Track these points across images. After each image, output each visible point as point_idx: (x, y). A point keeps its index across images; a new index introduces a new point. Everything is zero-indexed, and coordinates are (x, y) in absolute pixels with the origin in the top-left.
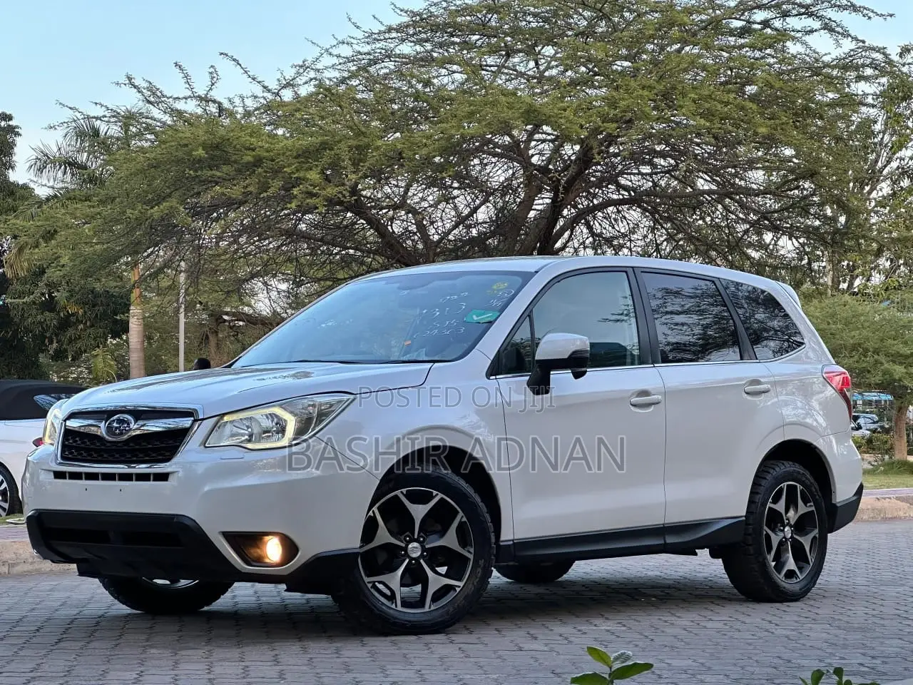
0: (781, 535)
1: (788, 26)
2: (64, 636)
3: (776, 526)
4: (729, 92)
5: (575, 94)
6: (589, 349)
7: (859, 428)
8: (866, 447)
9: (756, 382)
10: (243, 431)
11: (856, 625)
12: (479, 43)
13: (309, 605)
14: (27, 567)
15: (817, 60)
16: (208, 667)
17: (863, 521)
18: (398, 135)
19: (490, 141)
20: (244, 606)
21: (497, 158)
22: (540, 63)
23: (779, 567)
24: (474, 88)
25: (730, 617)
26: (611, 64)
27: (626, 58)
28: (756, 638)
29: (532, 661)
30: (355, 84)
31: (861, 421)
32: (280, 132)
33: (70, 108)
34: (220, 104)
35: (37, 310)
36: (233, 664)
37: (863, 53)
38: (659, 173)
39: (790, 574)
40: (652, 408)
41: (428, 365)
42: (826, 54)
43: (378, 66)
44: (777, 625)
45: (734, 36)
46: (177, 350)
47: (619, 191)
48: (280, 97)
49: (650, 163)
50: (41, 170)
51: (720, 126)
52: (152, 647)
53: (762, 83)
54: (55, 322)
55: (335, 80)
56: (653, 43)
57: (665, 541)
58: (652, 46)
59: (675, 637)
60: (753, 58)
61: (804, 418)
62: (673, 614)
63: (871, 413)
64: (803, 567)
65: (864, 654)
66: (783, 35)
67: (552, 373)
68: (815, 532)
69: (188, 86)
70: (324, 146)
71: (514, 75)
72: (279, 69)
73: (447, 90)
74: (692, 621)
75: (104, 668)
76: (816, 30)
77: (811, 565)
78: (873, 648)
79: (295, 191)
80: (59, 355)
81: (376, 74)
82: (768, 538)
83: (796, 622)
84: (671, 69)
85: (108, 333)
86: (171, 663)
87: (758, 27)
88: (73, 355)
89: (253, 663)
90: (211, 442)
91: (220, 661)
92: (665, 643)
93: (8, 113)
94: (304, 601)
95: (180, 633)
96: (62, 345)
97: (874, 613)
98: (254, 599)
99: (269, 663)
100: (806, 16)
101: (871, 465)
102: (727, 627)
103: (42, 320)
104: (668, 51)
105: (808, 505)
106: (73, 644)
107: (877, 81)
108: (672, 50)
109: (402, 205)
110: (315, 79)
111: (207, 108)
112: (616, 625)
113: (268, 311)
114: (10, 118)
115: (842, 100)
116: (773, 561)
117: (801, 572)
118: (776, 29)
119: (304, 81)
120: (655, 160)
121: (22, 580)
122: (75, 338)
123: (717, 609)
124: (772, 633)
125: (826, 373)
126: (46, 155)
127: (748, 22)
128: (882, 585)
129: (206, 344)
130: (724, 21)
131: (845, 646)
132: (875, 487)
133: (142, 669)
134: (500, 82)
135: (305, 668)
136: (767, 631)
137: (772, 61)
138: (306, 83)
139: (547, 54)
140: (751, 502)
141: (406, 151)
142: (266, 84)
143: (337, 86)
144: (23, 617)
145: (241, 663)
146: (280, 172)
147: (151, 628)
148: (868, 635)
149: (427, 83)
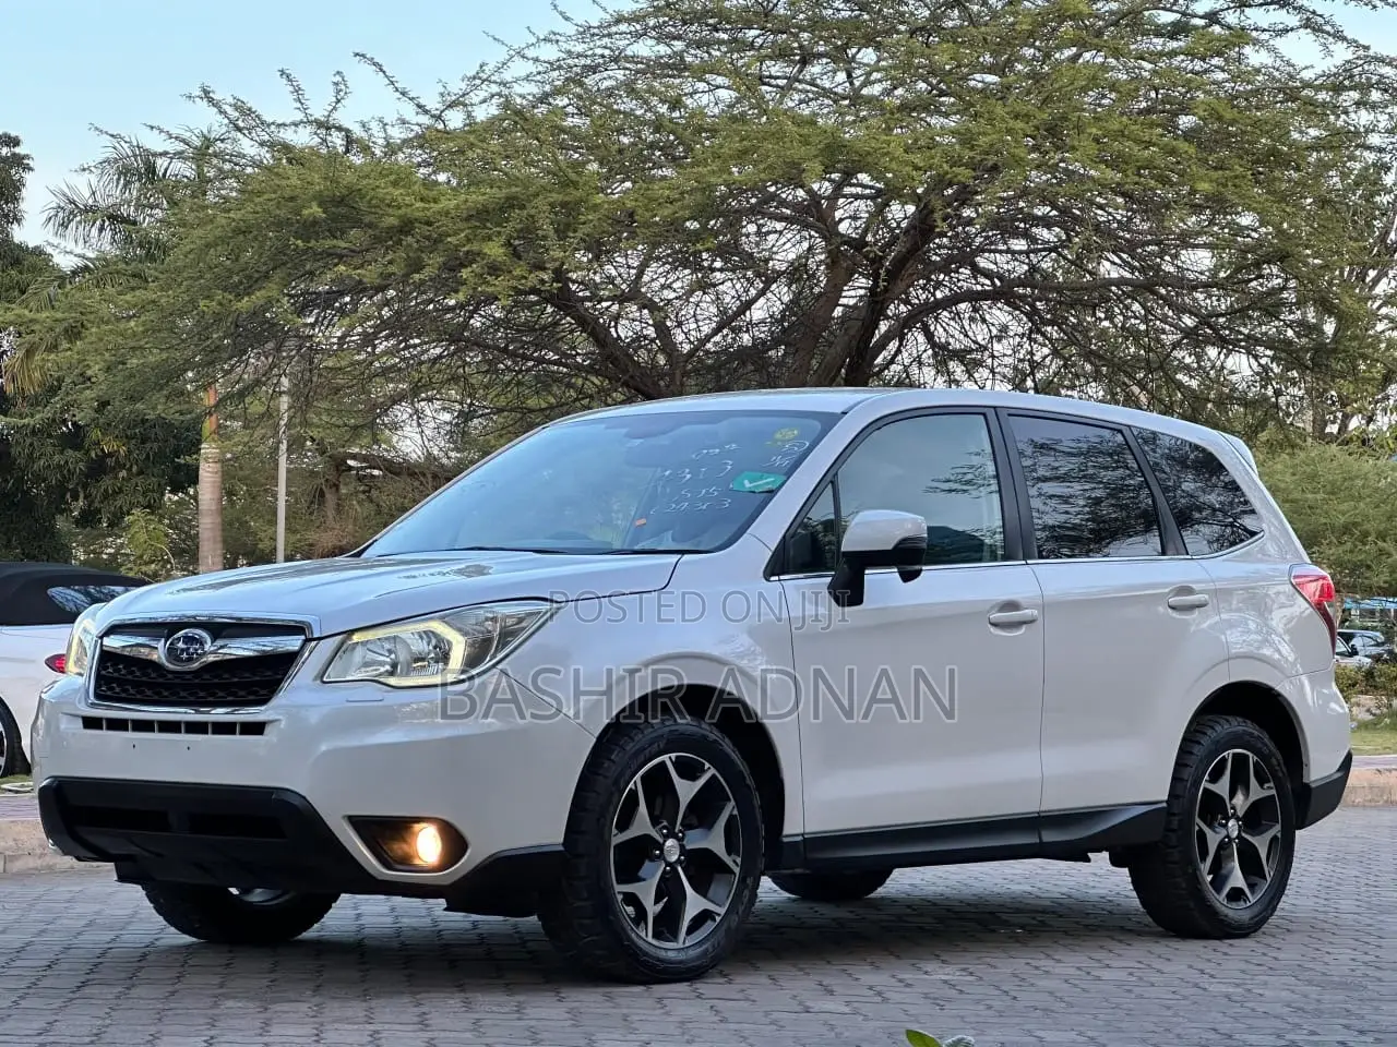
0: (1224, 832)
1: (1249, 22)
2: (91, 976)
3: (1214, 818)
4: (1152, 125)
5: (909, 124)
6: (926, 535)
7: (1354, 652)
8: (1364, 684)
9: (1186, 590)
10: (382, 658)
11: (1337, 979)
12: (759, 41)
13: (477, 931)
14: (32, 863)
15: (1291, 77)
16: (316, 1032)
17: (1354, 806)
18: (628, 184)
19: (774, 196)
20: (373, 931)
21: (784, 224)
22: (854, 75)
23: (1218, 883)
24: (750, 112)
25: (1140, 962)
26: (965, 78)
27: (990, 70)
28: (1178, 997)
29: (824, 1030)
30: (561, 104)
31: (1357, 642)
32: (442, 177)
33: (112, 136)
34: (348, 131)
35: (54, 446)
36: (356, 1027)
37: (1366, 67)
38: (1040, 250)
39: (1236, 895)
40: (1024, 629)
41: (674, 558)
42: (1306, 68)
43: (597, 76)
44: (1212, 976)
45: (1162, 35)
46: (275, 513)
47: (976, 279)
48: (443, 121)
49: (1026, 235)
50: (64, 225)
51: (1136, 179)
52: (227, 997)
53: (1205, 111)
54: (81, 465)
55: (530, 98)
56: (1032, 46)
57: (1040, 838)
58: (1032, 50)
59: (1051, 993)
60: (1192, 72)
61: (1258, 648)
62: (1048, 955)
63: (1374, 629)
64: (1256, 884)
65: (1346, 1027)
66: (1241, 36)
67: (867, 572)
68: (1276, 830)
69: (299, 105)
70: (512, 203)
71: (813, 92)
72: (441, 81)
73: (706, 115)
74: (1079, 968)
75: (153, 1030)
76: (1292, 29)
77: (1269, 879)
78: (1363, 1018)
79: (465, 273)
80: (88, 519)
81: (596, 88)
82: (1202, 836)
83: (1243, 971)
84: (1060, 89)
85: (166, 484)
86: (258, 1024)
87: (1202, 22)
88: (109, 519)
89: (386, 1027)
90: (331, 675)
91: (334, 1022)
92: (1037, 1004)
93: (13, 134)
94: (469, 926)
95: (273, 976)
96: (93, 502)
97: (1367, 958)
98: (389, 920)
99: (411, 1027)
100: (1277, 7)
101: (1371, 714)
102: (1134, 979)
103: (62, 463)
104: (1056, 60)
105: (1266, 785)
106: (106, 990)
107: (1387, 111)
108: (1063, 57)
109: (633, 295)
110: (499, 95)
111: (329, 138)
112: (958, 973)
113: (420, 453)
114: (16, 142)
115: (1331, 141)
116: (1209, 874)
117: (1253, 893)
118: (1229, 28)
119: (481, 98)
120: (1034, 230)
121: (26, 882)
122: (114, 491)
123: (1118, 948)
124: (1205, 989)
125: (1295, 577)
126: (72, 202)
127: (1184, 14)
128: (1382, 913)
129: (319, 505)
130: (1146, 13)
131: (1319, 1013)
132: (1376, 752)
133: (213, 1033)
134: (791, 104)
135: (468, 1035)
136: (1196, 986)
137: (1220, 76)
138: (484, 101)
139: (865, 61)
140: (1176, 779)
141: (640, 212)
142: (422, 102)
143: (533, 107)
144: (28, 944)
145: (367, 1026)
146: (441, 241)
147: (227, 965)
148: (1356, 994)
149: (676, 104)
